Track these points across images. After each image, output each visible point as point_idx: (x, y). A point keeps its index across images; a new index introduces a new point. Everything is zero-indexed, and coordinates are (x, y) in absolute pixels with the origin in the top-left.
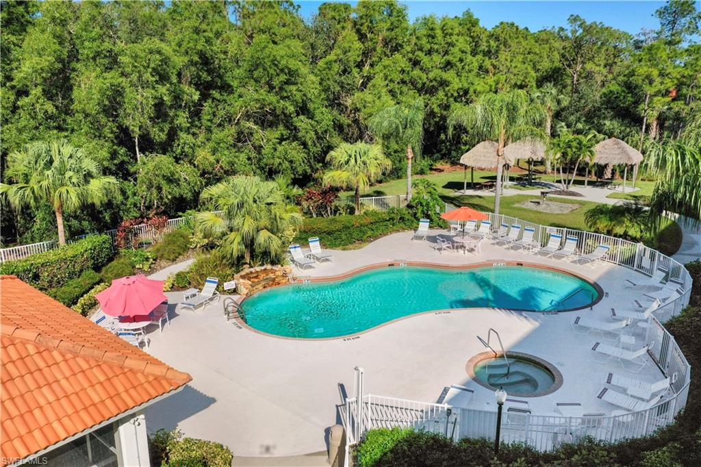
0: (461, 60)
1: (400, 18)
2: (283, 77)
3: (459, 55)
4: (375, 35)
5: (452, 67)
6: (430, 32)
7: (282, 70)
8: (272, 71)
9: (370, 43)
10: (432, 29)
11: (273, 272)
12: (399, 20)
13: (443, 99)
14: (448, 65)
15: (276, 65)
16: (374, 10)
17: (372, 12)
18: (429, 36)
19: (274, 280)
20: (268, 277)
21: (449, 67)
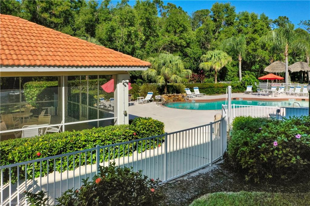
0: (261, 29)
1: (232, 11)
2: (181, 29)
3: (260, 27)
4: (220, 19)
5: (257, 32)
6: (246, 18)
7: (181, 26)
8: (176, 26)
9: (218, 23)
10: (247, 16)
11: (178, 96)
12: (231, 12)
13: (253, 46)
14: (255, 31)
15: (178, 24)
16: (220, 8)
17: (219, 9)
18: (245, 19)
19: (178, 99)
20: (175, 98)
21: (256, 32)
